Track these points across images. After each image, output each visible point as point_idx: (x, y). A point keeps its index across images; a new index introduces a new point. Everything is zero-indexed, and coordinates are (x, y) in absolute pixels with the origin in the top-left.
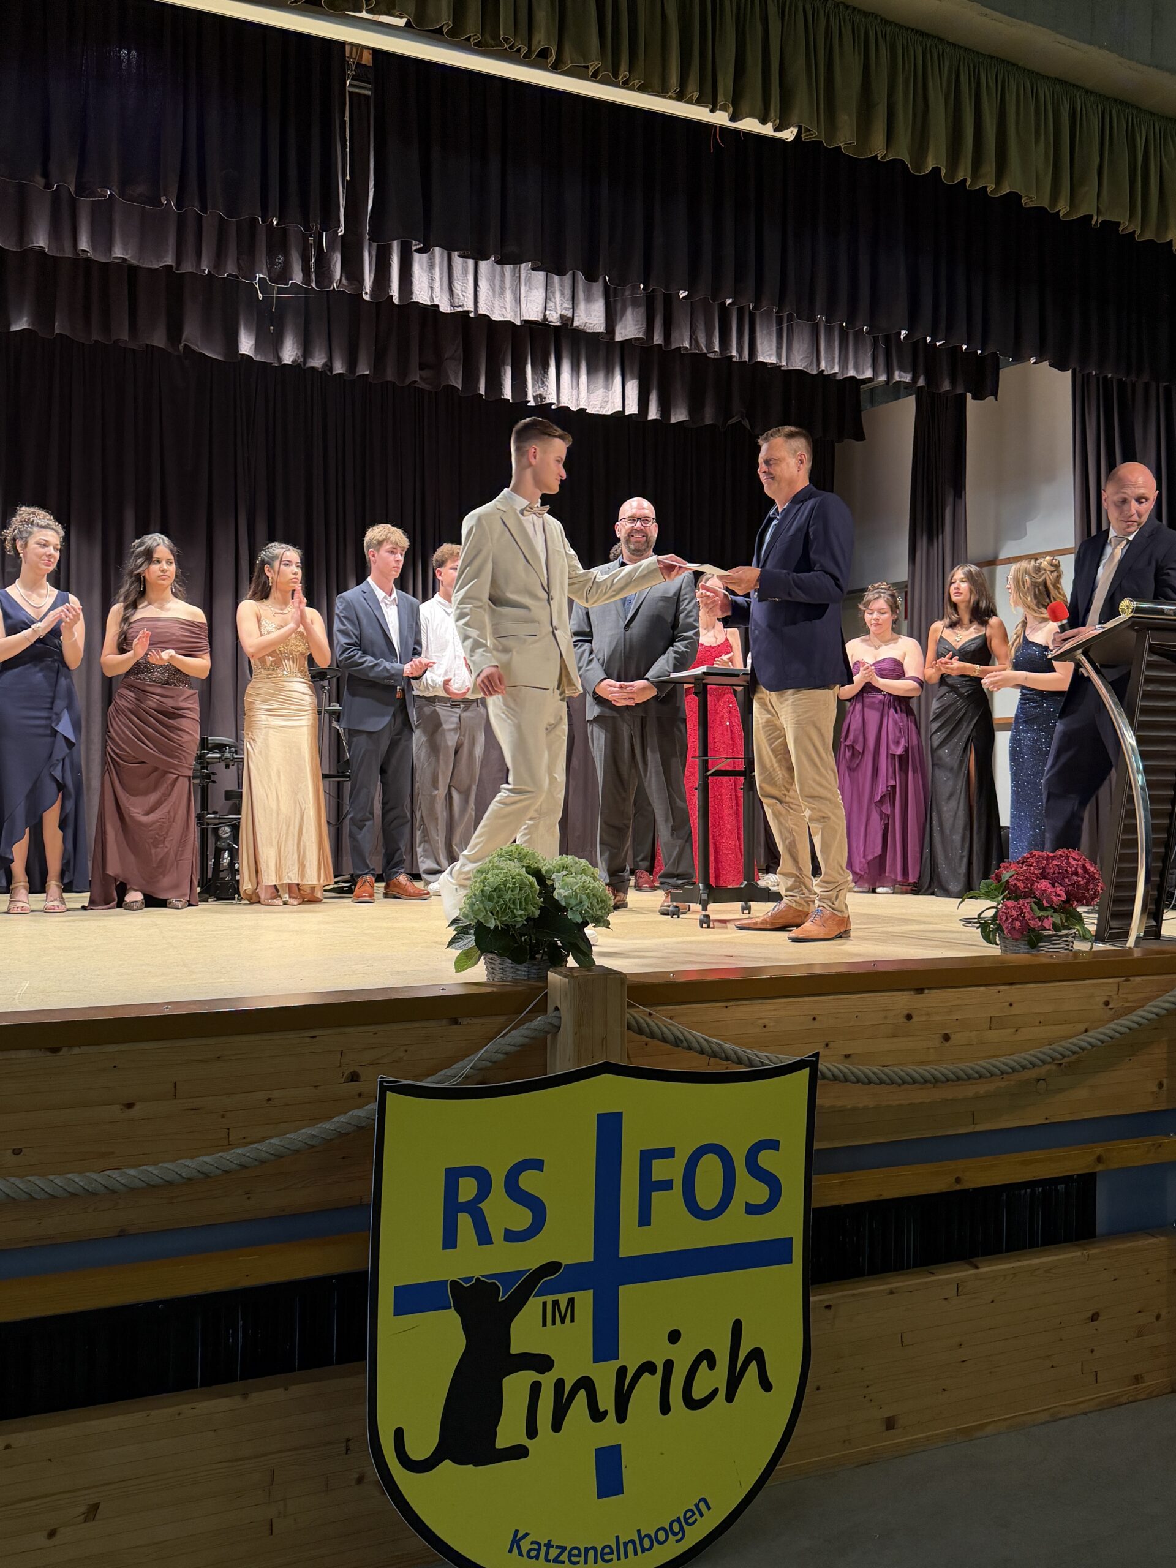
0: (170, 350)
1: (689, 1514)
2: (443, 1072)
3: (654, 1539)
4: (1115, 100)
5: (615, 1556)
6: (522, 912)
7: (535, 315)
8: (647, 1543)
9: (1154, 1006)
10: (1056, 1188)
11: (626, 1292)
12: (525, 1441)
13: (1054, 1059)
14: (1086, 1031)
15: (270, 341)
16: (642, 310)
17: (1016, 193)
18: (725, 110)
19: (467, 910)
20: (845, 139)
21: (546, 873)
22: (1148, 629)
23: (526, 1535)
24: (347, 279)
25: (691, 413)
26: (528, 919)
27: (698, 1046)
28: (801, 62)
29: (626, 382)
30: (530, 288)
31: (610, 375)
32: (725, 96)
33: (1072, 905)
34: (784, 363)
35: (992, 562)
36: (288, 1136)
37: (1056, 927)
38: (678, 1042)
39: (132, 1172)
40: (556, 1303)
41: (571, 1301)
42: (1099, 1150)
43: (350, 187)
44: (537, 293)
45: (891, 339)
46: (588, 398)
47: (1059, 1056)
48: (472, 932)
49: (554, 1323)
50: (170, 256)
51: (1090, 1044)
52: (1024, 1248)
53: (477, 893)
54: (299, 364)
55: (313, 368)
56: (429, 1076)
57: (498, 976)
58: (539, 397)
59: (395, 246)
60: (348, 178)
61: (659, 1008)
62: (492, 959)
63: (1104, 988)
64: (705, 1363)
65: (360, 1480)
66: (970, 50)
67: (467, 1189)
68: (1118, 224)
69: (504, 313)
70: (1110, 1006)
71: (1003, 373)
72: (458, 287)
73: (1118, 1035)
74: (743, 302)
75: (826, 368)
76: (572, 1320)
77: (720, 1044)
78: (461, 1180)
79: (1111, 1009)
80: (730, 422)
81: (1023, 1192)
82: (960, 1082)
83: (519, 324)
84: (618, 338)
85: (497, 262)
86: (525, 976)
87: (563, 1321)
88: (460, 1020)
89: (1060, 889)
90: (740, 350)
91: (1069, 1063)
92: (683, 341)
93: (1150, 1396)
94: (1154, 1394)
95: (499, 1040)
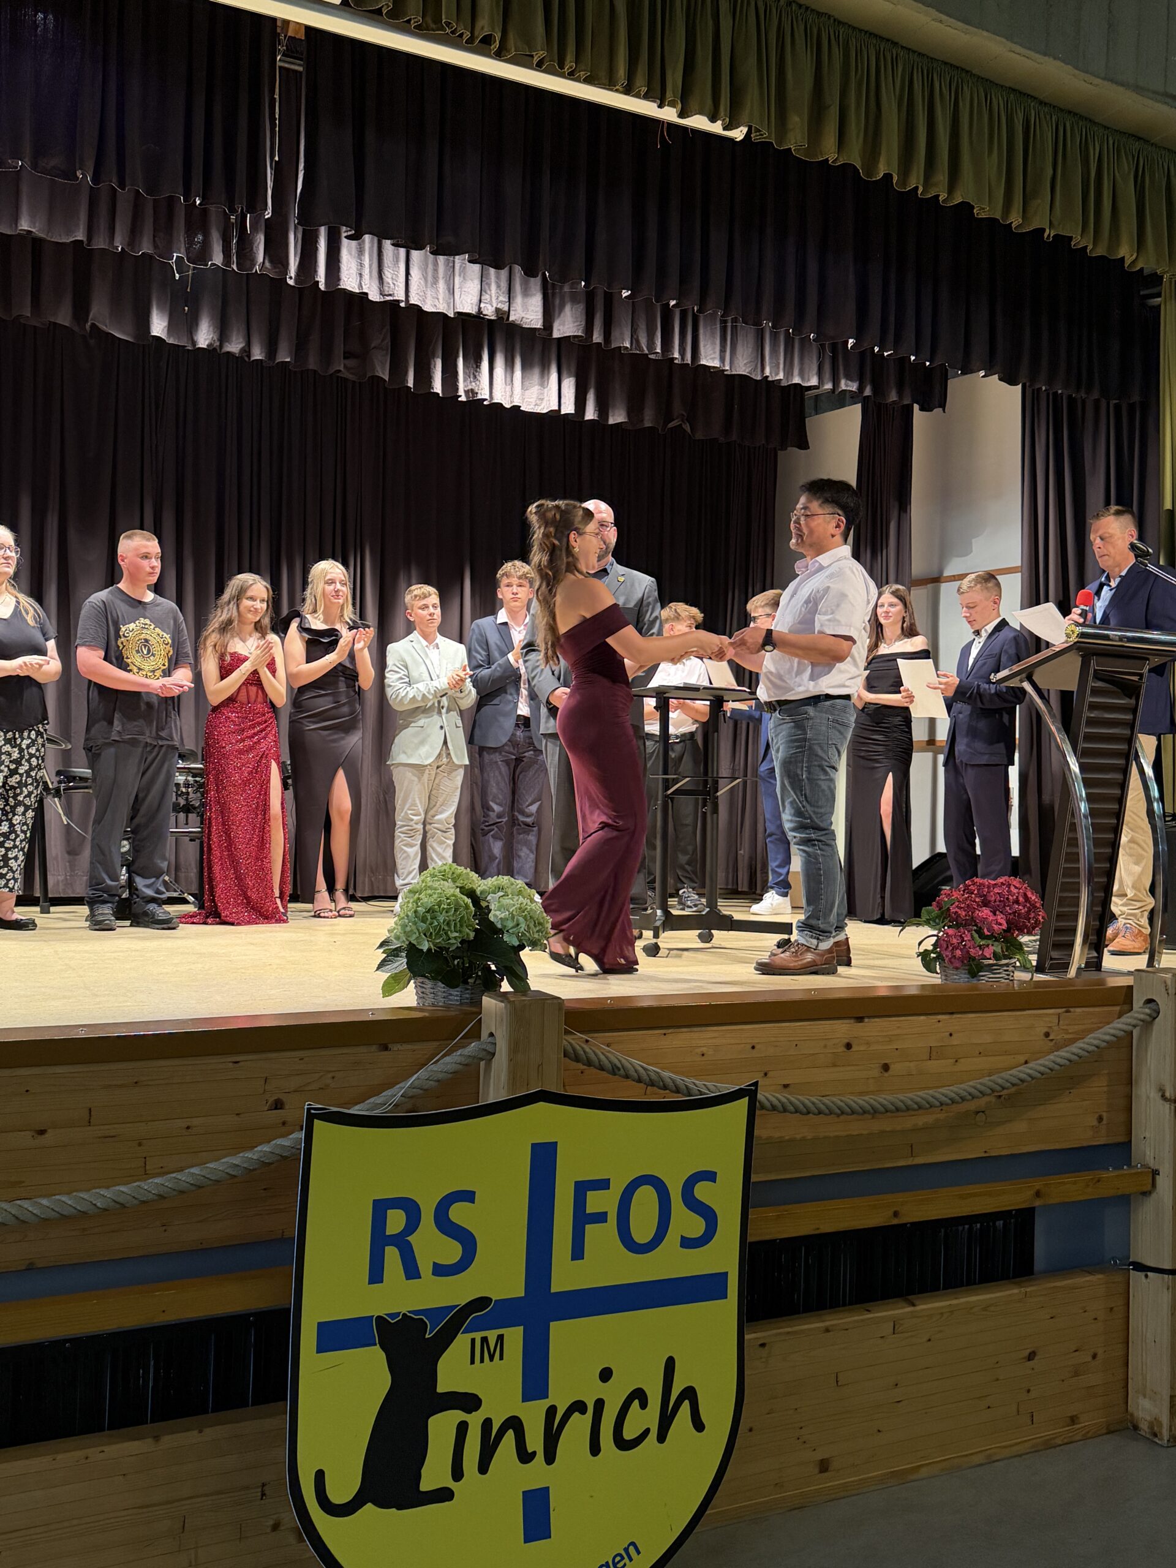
0: (76, 329)
1: (618, 1559)
2: (372, 1100)
4: (1070, 112)
6: (457, 934)
7: (470, 308)
9: (1095, 1038)
10: (994, 1224)
11: (557, 1329)
12: (450, 1484)
13: (993, 1091)
14: (1026, 1062)
15: (185, 323)
16: (581, 308)
17: (969, 203)
18: (674, 107)
19: (398, 931)
20: (795, 141)
21: (481, 893)
22: (1094, 654)
24: (271, 261)
25: (629, 415)
26: (463, 942)
27: (635, 1074)
28: (752, 61)
29: (563, 378)
30: (464, 278)
31: (546, 372)
32: (673, 93)
33: (1013, 934)
34: (727, 368)
35: (936, 580)
36: (208, 1165)
37: (996, 956)
38: (616, 1070)
39: (45, 1202)
40: (484, 1340)
41: (501, 1338)
42: (1038, 1184)
43: (278, 168)
44: (472, 285)
45: (837, 348)
46: (523, 395)
47: (999, 1088)
48: (404, 954)
49: (482, 1361)
50: (81, 230)
51: (1029, 1075)
52: (962, 1285)
53: (410, 914)
54: (215, 349)
55: (228, 353)
56: (356, 1104)
57: (429, 1001)
58: (471, 392)
59: (323, 231)
60: (277, 158)
61: (596, 1035)
62: (422, 983)
63: (1044, 1019)
64: (636, 1403)
65: (276, 1527)
66: (924, 55)
67: (396, 1221)
68: (1070, 238)
69: (437, 303)
70: (1051, 1038)
71: (952, 383)
72: (388, 274)
73: (1057, 1067)
74: (687, 305)
75: (771, 373)
76: (501, 1358)
77: (658, 1073)
78: (389, 1212)
79: (1052, 1040)
80: (671, 425)
81: (960, 1228)
82: (900, 1114)
83: (452, 316)
84: (556, 334)
85: (432, 253)
86: (457, 1000)
87: (492, 1358)
88: (390, 1046)
89: (1001, 918)
90: (682, 352)
91: (1008, 1095)
92: (623, 340)
93: (1085, 1438)
94: (1089, 1435)
95: (431, 1067)
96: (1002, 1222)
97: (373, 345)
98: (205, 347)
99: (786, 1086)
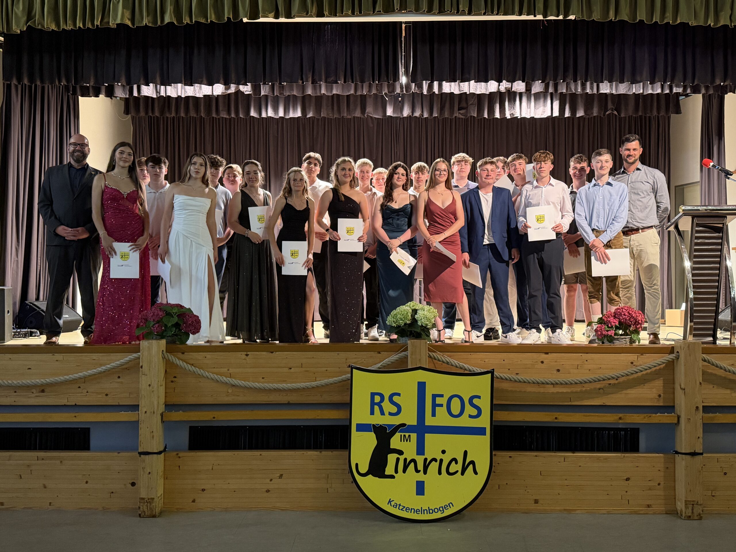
0: (362, 117)
1: (446, 506)
2: (373, 366)
3: (433, 511)
5: (420, 513)
7: (494, 90)
8: (431, 511)
10: (619, 432)
11: (427, 436)
12: (394, 474)
15: (399, 108)
17: (685, 22)
18: (540, 15)
20: (596, 16)
23: (393, 501)
24: (418, 87)
25: (586, 111)
27: (455, 365)
29: (553, 102)
31: (546, 101)
34: (614, 92)
38: (448, 363)
40: (404, 436)
41: (409, 436)
42: (621, 415)
46: (535, 112)
49: (404, 441)
50: (352, 90)
54: (410, 116)
55: (415, 117)
58: (512, 114)
60: (403, 61)
63: (631, 357)
64: (454, 462)
67: (377, 399)
69: (481, 91)
70: (634, 364)
75: (636, 91)
76: (410, 441)
78: (376, 396)
80: (607, 113)
83: (488, 93)
84: (534, 92)
87: (407, 441)
88: (381, 352)
90: (592, 90)
93: (654, 514)
94: (657, 513)
95: (390, 358)
96: (624, 432)
97: (470, 103)
98: (406, 116)
99: (517, 374)
